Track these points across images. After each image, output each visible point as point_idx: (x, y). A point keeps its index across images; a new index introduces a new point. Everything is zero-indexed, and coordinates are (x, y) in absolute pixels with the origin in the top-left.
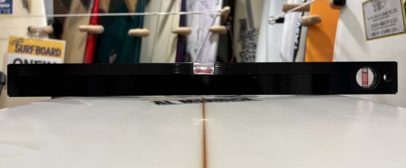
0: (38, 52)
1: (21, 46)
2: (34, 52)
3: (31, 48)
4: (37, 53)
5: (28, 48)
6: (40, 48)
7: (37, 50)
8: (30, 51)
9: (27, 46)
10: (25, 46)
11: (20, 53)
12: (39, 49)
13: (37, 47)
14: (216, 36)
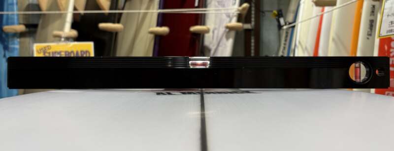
14: (233, 34)
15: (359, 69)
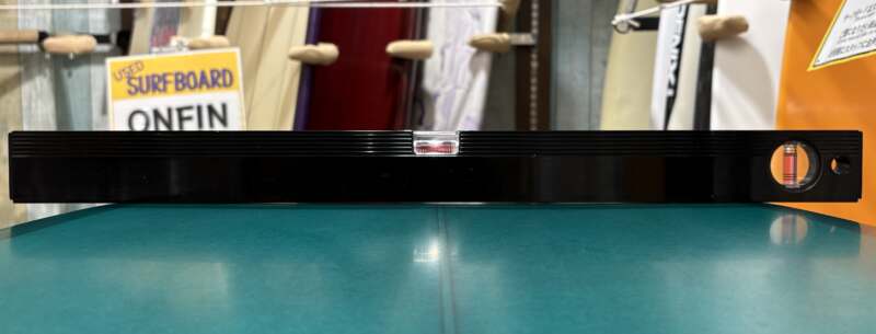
0: (180, 86)
1: (140, 79)
2: (171, 87)
3: (163, 78)
4: (177, 89)
5: (156, 80)
6: (183, 75)
7: (177, 82)
8: (161, 86)
9: (154, 76)
10: (147, 78)
11: (139, 94)
12: (180, 77)
13: (177, 74)
14: (485, 59)
15: (792, 158)
